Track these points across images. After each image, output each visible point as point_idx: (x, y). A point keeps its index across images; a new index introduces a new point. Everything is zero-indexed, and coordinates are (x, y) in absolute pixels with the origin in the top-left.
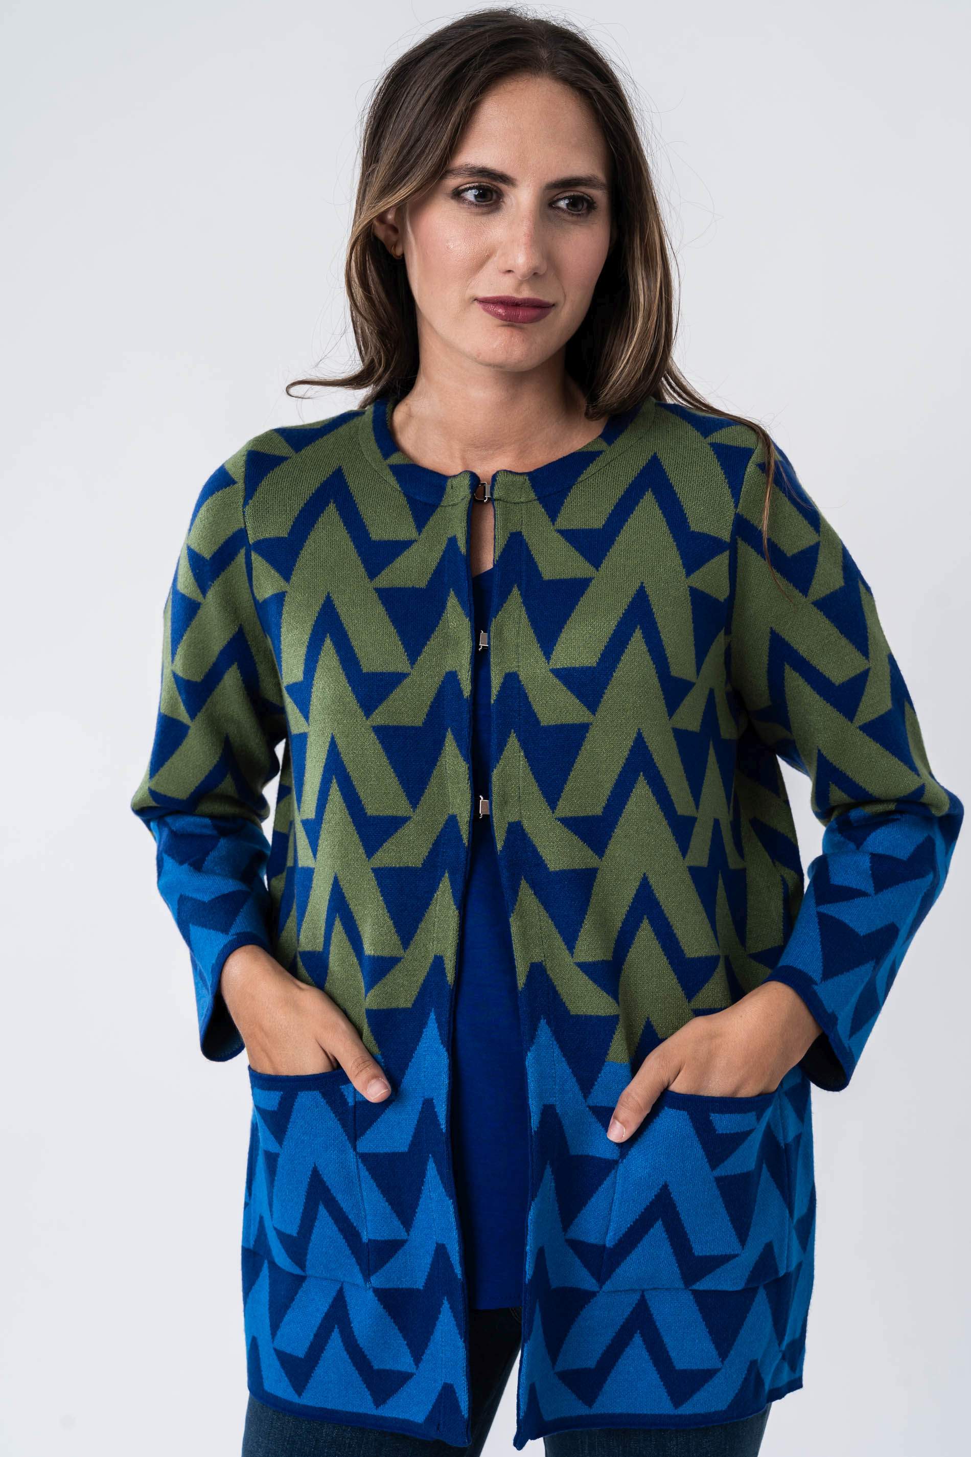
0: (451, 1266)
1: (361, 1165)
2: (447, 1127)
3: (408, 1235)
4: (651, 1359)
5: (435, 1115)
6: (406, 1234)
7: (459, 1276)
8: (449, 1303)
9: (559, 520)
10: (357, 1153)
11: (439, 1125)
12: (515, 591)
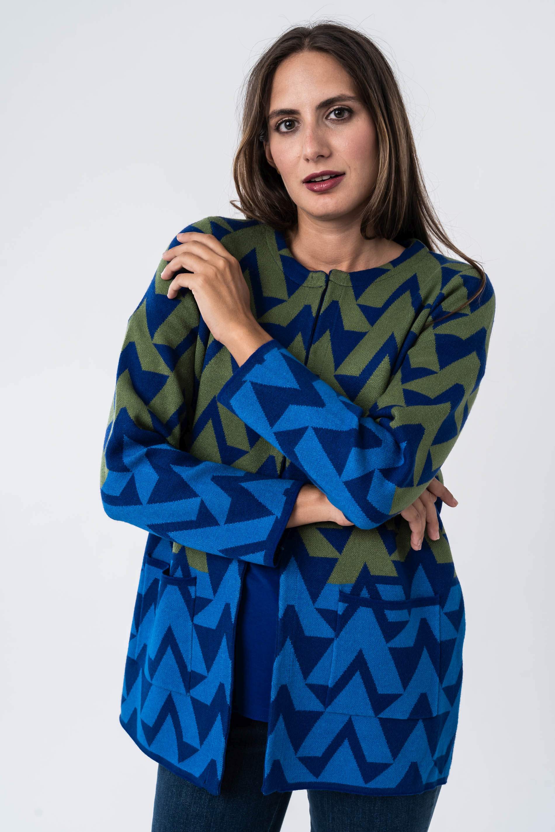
0: (225, 696)
1: (194, 630)
2: (235, 621)
3: (208, 674)
4: (353, 755)
5: (230, 613)
6: (207, 673)
7: (228, 703)
8: (221, 716)
9: (360, 299)
10: (193, 624)
11: (231, 619)
12: (328, 333)
